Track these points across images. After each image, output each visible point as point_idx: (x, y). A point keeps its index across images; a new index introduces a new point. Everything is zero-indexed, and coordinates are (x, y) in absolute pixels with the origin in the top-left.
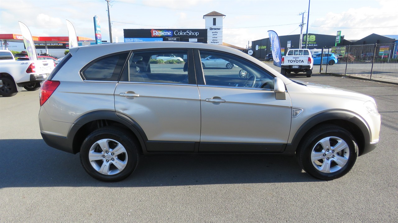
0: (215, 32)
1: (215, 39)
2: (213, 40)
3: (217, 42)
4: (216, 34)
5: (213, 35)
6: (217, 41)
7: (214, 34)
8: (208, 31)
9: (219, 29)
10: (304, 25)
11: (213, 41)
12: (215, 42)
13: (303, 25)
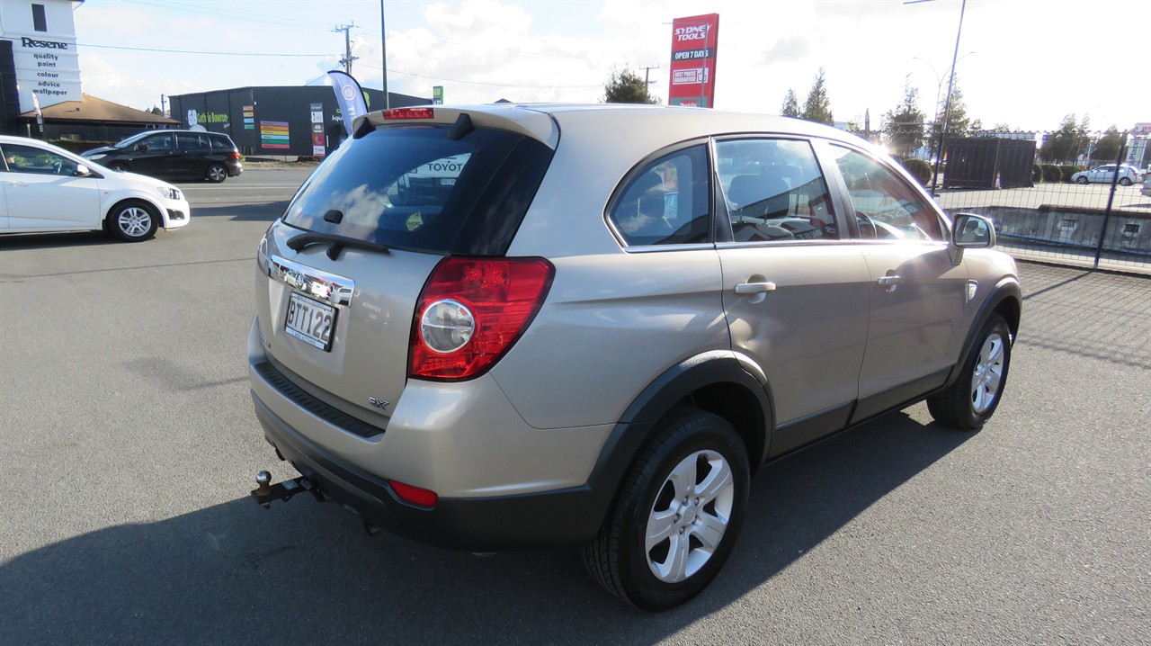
0: (47, 56)
1: (48, 79)
2: (40, 84)
3: (58, 93)
4: (51, 61)
5: (39, 64)
6: (56, 89)
7: (43, 60)
8: (14, 48)
9: (61, 46)
10: (353, 61)
11: (42, 88)
12: (49, 93)
13: (351, 60)
